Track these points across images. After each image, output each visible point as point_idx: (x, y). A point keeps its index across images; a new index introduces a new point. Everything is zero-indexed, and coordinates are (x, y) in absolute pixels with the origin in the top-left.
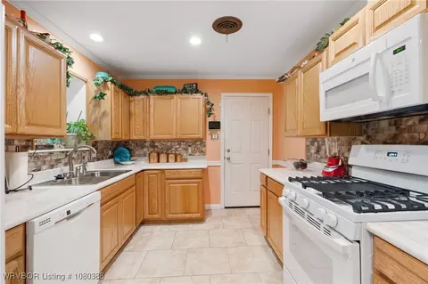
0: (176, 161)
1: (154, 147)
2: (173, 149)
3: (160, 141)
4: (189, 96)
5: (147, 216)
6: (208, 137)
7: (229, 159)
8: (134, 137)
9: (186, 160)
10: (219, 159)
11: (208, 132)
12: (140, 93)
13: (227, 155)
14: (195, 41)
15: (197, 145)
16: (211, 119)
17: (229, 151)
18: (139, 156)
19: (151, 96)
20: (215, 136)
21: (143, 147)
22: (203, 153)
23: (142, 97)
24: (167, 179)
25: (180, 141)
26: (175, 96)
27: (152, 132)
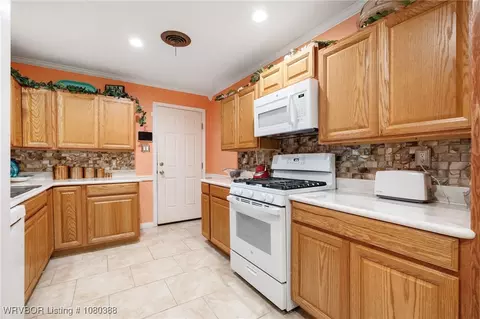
0: (96, 176)
1: (61, 159)
2: (91, 162)
3: (70, 150)
4: (116, 99)
5: (60, 245)
6: (138, 149)
7: (162, 173)
8: (30, 144)
9: (109, 175)
10: (150, 173)
11: (138, 143)
12: (40, 85)
13: (160, 169)
14: (136, 43)
15: (125, 158)
16: (142, 129)
17: (162, 164)
18: (35, 170)
19: (59, 92)
20: (146, 148)
21: (41, 158)
22: (131, 167)
23: (43, 90)
24: (90, 196)
25: (100, 153)
26: (96, 97)
27: (61, 138)
